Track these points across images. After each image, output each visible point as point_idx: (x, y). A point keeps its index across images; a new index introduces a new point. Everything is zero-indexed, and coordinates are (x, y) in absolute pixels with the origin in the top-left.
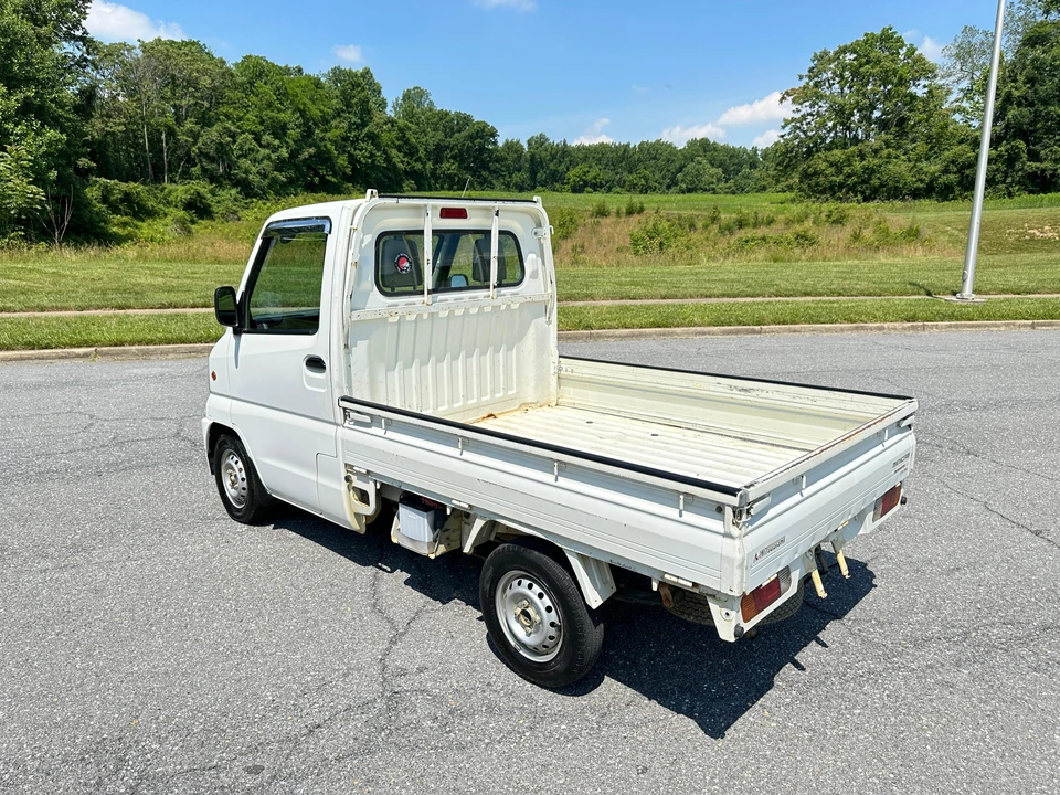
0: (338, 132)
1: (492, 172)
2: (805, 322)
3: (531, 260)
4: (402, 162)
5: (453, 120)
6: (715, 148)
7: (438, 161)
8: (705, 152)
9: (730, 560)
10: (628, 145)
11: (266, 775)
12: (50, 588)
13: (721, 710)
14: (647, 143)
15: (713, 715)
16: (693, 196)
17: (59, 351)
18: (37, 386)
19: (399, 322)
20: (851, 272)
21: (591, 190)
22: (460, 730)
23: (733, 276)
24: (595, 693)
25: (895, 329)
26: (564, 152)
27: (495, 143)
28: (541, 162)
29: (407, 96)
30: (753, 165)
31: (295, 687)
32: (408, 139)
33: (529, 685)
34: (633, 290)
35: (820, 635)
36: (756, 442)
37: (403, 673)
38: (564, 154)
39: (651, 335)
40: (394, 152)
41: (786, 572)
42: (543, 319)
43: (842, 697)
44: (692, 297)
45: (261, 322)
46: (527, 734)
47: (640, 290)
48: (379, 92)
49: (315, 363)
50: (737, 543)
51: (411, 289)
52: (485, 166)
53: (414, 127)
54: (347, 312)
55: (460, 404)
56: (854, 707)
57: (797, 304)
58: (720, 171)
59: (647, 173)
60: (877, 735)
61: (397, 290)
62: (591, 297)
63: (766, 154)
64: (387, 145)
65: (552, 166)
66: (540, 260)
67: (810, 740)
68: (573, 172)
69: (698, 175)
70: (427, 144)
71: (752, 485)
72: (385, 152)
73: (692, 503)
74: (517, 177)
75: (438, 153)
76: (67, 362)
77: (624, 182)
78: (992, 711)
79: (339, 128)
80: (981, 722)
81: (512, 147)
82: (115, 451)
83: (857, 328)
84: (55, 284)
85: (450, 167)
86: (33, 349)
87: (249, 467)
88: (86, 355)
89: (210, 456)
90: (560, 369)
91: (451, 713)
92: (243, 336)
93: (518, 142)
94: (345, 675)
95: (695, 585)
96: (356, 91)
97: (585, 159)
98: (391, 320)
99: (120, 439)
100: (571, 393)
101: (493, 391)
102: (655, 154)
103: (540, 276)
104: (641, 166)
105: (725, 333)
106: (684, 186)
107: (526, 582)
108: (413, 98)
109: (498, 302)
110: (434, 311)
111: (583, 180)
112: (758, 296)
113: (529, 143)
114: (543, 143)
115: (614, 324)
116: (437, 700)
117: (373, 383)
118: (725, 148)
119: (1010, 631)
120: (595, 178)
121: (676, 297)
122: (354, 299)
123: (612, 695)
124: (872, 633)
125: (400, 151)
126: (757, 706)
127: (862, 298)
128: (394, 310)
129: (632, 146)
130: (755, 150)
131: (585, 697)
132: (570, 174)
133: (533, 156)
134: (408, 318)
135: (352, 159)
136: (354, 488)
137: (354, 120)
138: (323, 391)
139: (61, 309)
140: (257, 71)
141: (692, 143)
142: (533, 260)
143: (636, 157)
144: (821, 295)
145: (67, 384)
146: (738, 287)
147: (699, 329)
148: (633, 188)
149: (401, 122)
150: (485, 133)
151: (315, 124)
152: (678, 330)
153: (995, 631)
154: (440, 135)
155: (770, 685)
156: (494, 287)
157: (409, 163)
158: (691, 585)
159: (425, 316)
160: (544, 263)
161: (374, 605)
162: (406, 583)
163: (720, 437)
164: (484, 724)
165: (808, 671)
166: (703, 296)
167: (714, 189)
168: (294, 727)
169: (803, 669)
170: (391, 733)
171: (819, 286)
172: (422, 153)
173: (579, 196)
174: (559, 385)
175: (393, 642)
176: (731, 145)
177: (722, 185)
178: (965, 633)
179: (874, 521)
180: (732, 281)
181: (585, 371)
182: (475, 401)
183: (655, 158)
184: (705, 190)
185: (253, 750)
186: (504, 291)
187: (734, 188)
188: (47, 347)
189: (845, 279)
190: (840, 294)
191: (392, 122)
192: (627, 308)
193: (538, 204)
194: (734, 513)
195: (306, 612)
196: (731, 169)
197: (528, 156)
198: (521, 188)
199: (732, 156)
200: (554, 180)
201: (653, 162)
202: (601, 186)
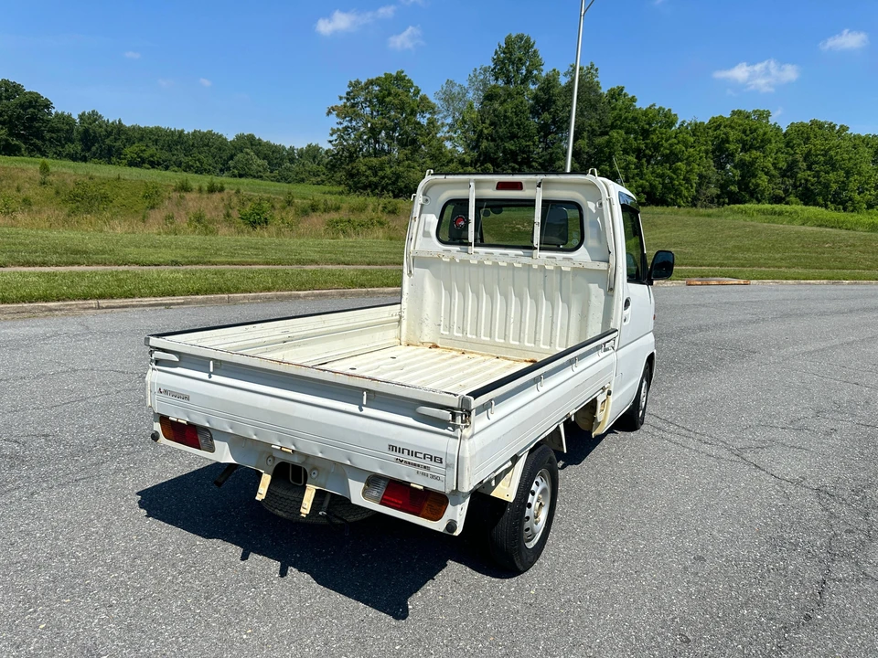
1: (42, 138)
6: (260, 142)
8: (252, 145)
10: (183, 131)
14: (199, 132)
16: (243, 180)
21: (148, 166)
26: (120, 131)
27: (50, 114)
28: (96, 137)
30: (292, 160)
38: (118, 131)
52: (39, 135)
58: (266, 162)
59: (201, 157)
63: (301, 153)
65: (107, 141)
68: (131, 149)
69: (248, 163)
74: (70, 148)
77: (181, 163)
81: (61, 118)
93: (69, 116)
102: (207, 141)
104: (195, 150)
106: (236, 171)
111: (140, 157)
113: (81, 117)
114: (96, 120)
118: (268, 144)
120: (152, 156)
129: (186, 132)
130: (292, 149)
132: (127, 150)
133: (86, 131)
141: (240, 138)
143: (190, 142)
148: (188, 168)
150: (37, 104)
167: (261, 177)
173: (138, 170)
176: (272, 142)
177: (268, 174)
183: (207, 145)
184: (254, 177)
187: (279, 177)
196: (275, 161)
197: (81, 129)
198: (74, 158)
199: (273, 152)
200: (109, 155)
201: (206, 148)
202: (159, 164)
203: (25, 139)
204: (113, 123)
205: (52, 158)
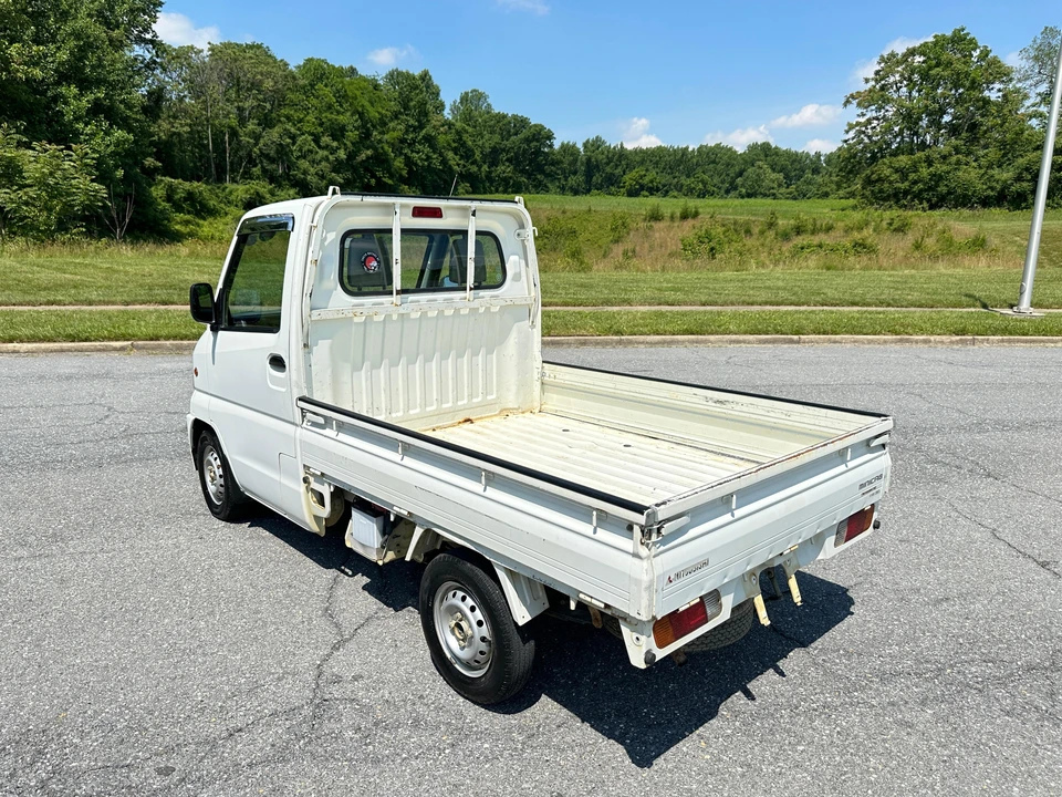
0: (395, 134)
1: (547, 175)
2: (847, 333)
3: (512, 262)
4: (458, 165)
5: (510, 123)
6: (777, 152)
7: (494, 163)
8: (766, 156)
9: (638, 582)
10: (687, 148)
11: (176, 777)
12: (19, 576)
13: (655, 737)
14: (706, 146)
15: (644, 743)
16: (752, 201)
17: (97, 344)
18: (69, 378)
19: (365, 322)
20: (905, 282)
21: (647, 193)
22: (380, 743)
23: (780, 284)
24: (527, 713)
25: (942, 342)
26: (620, 156)
27: (551, 146)
28: (597, 166)
29: (465, 99)
30: (816, 171)
31: (227, 688)
32: (465, 142)
33: (462, 699)
34: (672, 296)
35: (780, 664)
36: (729, 456)
37: (338, 680)
38: (621, 157)
39: (683, 342)
40: (450, 155)
41: (715, 596)
42: (527, 323)
43: (788, 731)
44: (733, 304)
45: (239, 319)
46: (447, 751)
47: (680, 296)
48: (438, 94)
49: (277, 362)
50: (645, 564)
51: (381, 289)
52: (540, 169)
53: (470, 130)
54: (306, 310)
55: (434, 407)
56: (799, 743)
57: (841, 313)
58: (781, 176)
59: (706, 177)
60: (816, 776)
61: (365, 289)
62: (629, 302)
63: (829, 158)
64: (444, 147)
65: (608, 169)
66: (523, 262)
67: (743, 775)
68: (630, 176)
69: (759, 179)
70: (483, 147)
71: (664, 503)
72: (441, 155)
73: (604, 520)
74: (572, 181)
75: (493, 157)
76: (104, 355)
77: (682, 186)
78: (949, 756)
79: (396, 130)
80: (934, 767)
81: (568, 149)
82: (122, 444)
83: (901, 341)
84: (106, 279)
85: (504, 169)
86: (73, 341)
87: (225, 464)
88: (122, 349)
89: (194, 451)
90: (543, 375)
91: (376, 724)
92: (220, 333)
93: (574, 145)
94: (279, 679)
95: (607, 606)
96: (414, 93)
97: (642, 162)
98: (356, 320)
99: (129, 432)
100: (554, 401)
101: (471, 396)
102: (714, 157)
103: (524, 278)
104: (699, 170)
105: (760, 342)
106: (744, 191)
107: (460, 594)
108: (471, 100)
109: (476, 304)
110: (404, 312)
111: (639, 184)
112: (803, 304)
113: (585, 145)
114: (599, 146)
115: (646, 330)
116: (365, 710)
117: (336, 383)
118: (788, 154)
119: (990, 669)
120: (652, 182)
121: (715, 304)
122: (313, 297)
123: (544, 716)
124: (837, 664)
125: (456, 154)
126: (694, 736)
127: (913, 309)
128: (359, 310)
129: (690, 149)
130: (818, 155)
131: (517, 716)
132: (626, 177)
133: (589, 160)
134: (376, 319)
135: (409, 162)
136: (312, 489)
137: (412, 122)
138: (284, 390)
139: (107, 303)
140: (318, 72)
141: (753, 148)
142: (515, 262)
143: (695, 160)
144: (869, 305)
145: (96, 376)
146: (783, 295)
147: (734, 337)
148: (690, 192)
149: (459, 125)
150: (542, 136)
151: (374, 126)
152: (712, 337)
153: (973, 669)
154: (497, 138)
155: (713, 713)
156: (471, 289)
157: (464, 166)
158: (603, 606)
159: (395, 317)
160: (527, 265)
161: (327, 609)
162: (364, 588)
163: (694, 451)
164: (406, 738)
165: (758, 700)
166: (744, 303)
167: (774, 194)
168: (215, 728)
169: (753, 699)
170: (309, 742)
171: (868, 296)
172: (478, 156)
173: (633, 199)
174: (543, 391)
175: (335, 648)
176: (793, 150)
177: (783, 190)
178: (939, 669)
179: (836, 545)
180: (778, 288)
181: (567, 377)
182: (450, 405)
183: (714, 162)
184: (765, 195)
185: (169, 750)
186: (482, 293)
187: (796, 193)
188: (86, 340)
189: (897, 289)
190: (889, 305)
191: (450, 125)
192: (661, 315)
193: (519, 205)
194: (642, 531)
195: (257, 612)
196: (793, 174)
197: (584, 159)
198: (576, 192)
199: (794, 161)
200: (610, 184)
201: (711, 166)
202: (658, 190)
203: (529, 175)
204: (614, 148)
205: (555, 193)
